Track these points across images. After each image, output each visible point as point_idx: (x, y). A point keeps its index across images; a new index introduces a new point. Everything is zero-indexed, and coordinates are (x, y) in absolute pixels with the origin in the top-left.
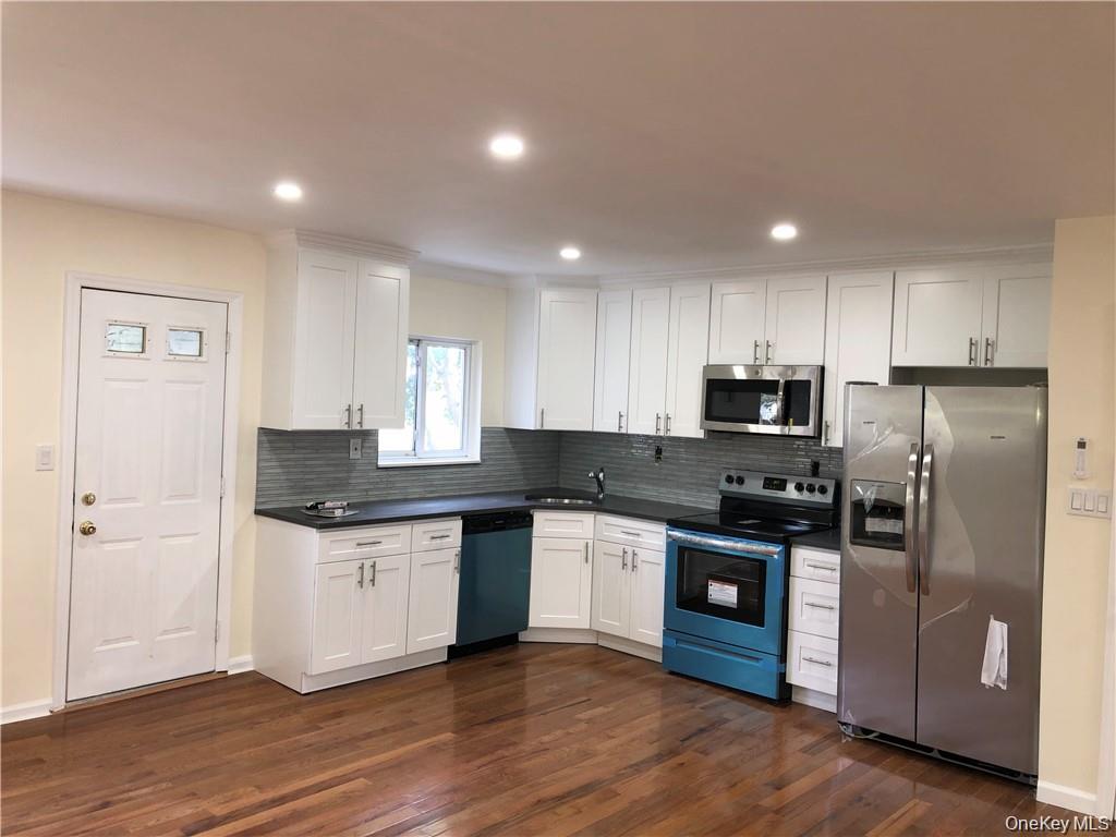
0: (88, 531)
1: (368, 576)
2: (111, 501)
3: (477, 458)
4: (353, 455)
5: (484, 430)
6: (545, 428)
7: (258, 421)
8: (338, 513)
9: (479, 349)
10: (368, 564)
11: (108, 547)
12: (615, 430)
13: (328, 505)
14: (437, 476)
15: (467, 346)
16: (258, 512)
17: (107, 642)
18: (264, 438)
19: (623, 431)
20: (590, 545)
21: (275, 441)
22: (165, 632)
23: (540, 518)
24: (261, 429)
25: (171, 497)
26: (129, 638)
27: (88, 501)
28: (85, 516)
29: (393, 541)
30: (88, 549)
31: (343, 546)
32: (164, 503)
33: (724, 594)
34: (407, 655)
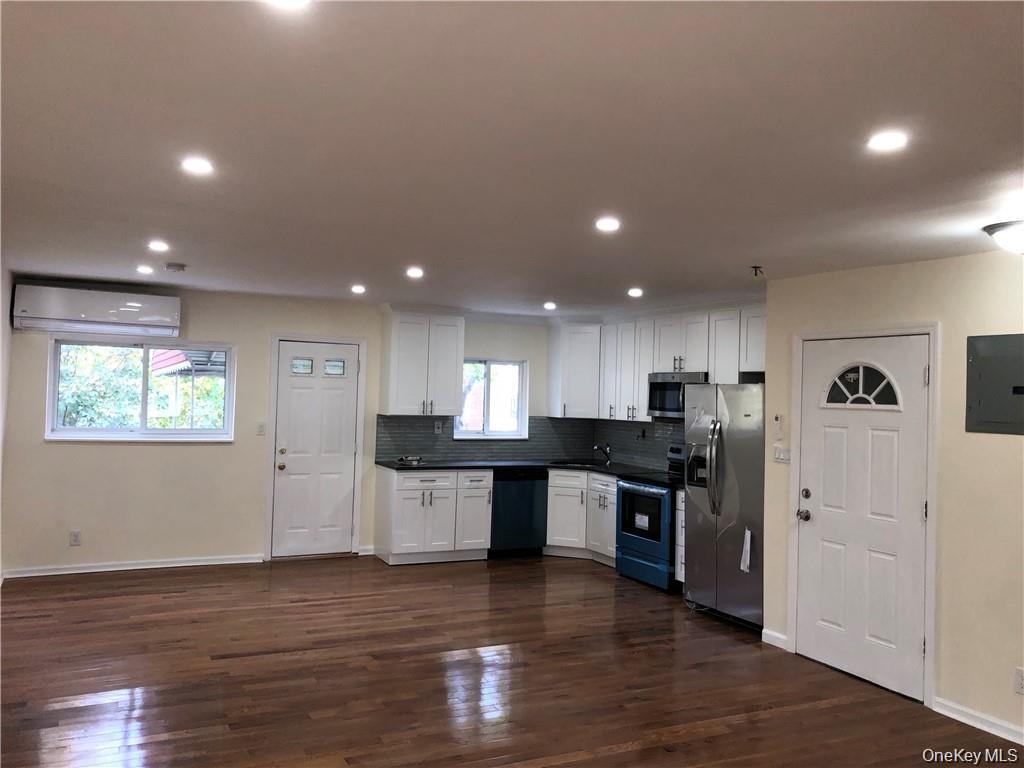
0: (282, 468)
1: (428, 499)
2: (295, 452)
3: (527, 437)
4: (437, 431)
5: (530, 418)
6: (567, 416)
7: (377, 412)
8: (415, 463)
9: (527, 366)
10: (427, 493)
11: (293, 477)
12: (608, 417)
13: (410, 458)
14: (495, 446)
15: (521, 363)
16: (377, 463)
17: (292, 528)
18: (380, 421)
19: (613, 418)
20: (585, 491)
21: (387, 422)
22: (325, 527)
23: (553, 474)
24: (378, 415)
25: (325, 452)
26: (303, 528)
27: (282, 452)
28: (281, 460)
29: (445, 480)
30: (282, 479)
31: (412, 481)
32: (323, 455)
33: (642, 521)
34: (455, 551)
